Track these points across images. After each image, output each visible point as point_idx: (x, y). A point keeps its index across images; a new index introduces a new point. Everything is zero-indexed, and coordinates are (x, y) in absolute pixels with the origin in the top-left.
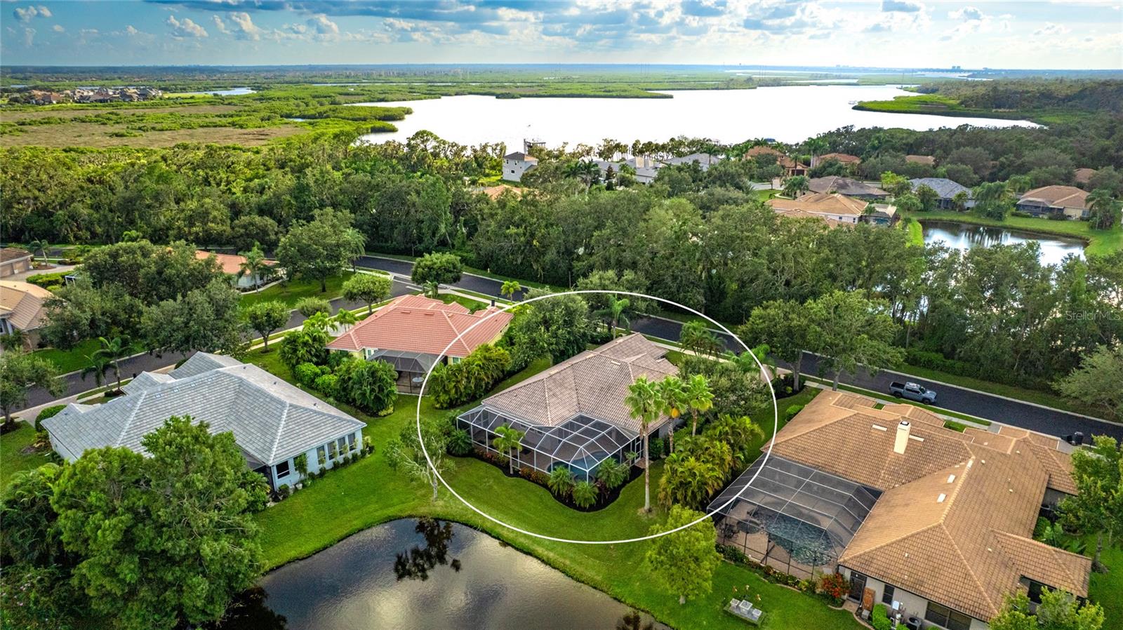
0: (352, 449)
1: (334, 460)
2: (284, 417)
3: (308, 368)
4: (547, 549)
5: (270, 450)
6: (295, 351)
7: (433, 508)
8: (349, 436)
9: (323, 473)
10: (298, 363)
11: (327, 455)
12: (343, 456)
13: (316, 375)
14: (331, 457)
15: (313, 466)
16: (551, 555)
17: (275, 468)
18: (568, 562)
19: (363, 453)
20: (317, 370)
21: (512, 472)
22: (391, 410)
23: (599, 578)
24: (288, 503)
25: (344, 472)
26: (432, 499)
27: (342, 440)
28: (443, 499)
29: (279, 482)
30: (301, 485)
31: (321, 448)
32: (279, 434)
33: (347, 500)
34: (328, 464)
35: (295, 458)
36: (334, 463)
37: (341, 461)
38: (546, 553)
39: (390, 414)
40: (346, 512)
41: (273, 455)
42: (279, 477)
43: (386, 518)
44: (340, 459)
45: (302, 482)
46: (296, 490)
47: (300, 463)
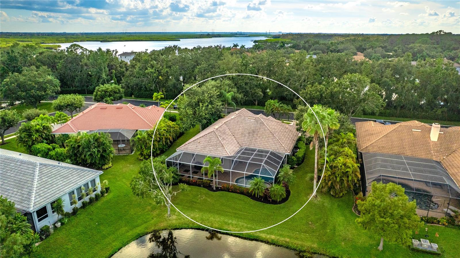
0: (95, 190)
1: (82, 201)
2: (37, 173)
3: (43, 146)
4: (268, 234)
5: (29, 200)
6: (30, 136)
7: (170, 222)
8: (91, 182)
9: (75, 212)
10: (33, 144)
11: (77, 198)
12: (89, 197)
13: (49, 150)
14: (80, 199)
15: (67, 208)
16: (273, 237)
17: (35, 213)
18: (288, 240)
19: (102, 193)
20: (49, 147)
21: (214, 189)
22: (110, 165)
23: (315, 246)
24: (51, 239)
25: (92, 208)
26: (166, 215)
27: (86, 185)
28: (174, 214)
29: (39, 225)
30: (59, 224)
31: (71, 193)
32: (35, 186)
33: (102, 228)
34: (79, 204)
35: (52, 204)
36: (83, 203)
37: (88, 201)
38: (268, 236)
39: (110, 167)
40: (104, 237)
41: (32, 203)
42: (39, 221)
43: (137, 236)
44: (86, 199)
45: (60, 220)
46: (55, 228)
47: (57, 206)
